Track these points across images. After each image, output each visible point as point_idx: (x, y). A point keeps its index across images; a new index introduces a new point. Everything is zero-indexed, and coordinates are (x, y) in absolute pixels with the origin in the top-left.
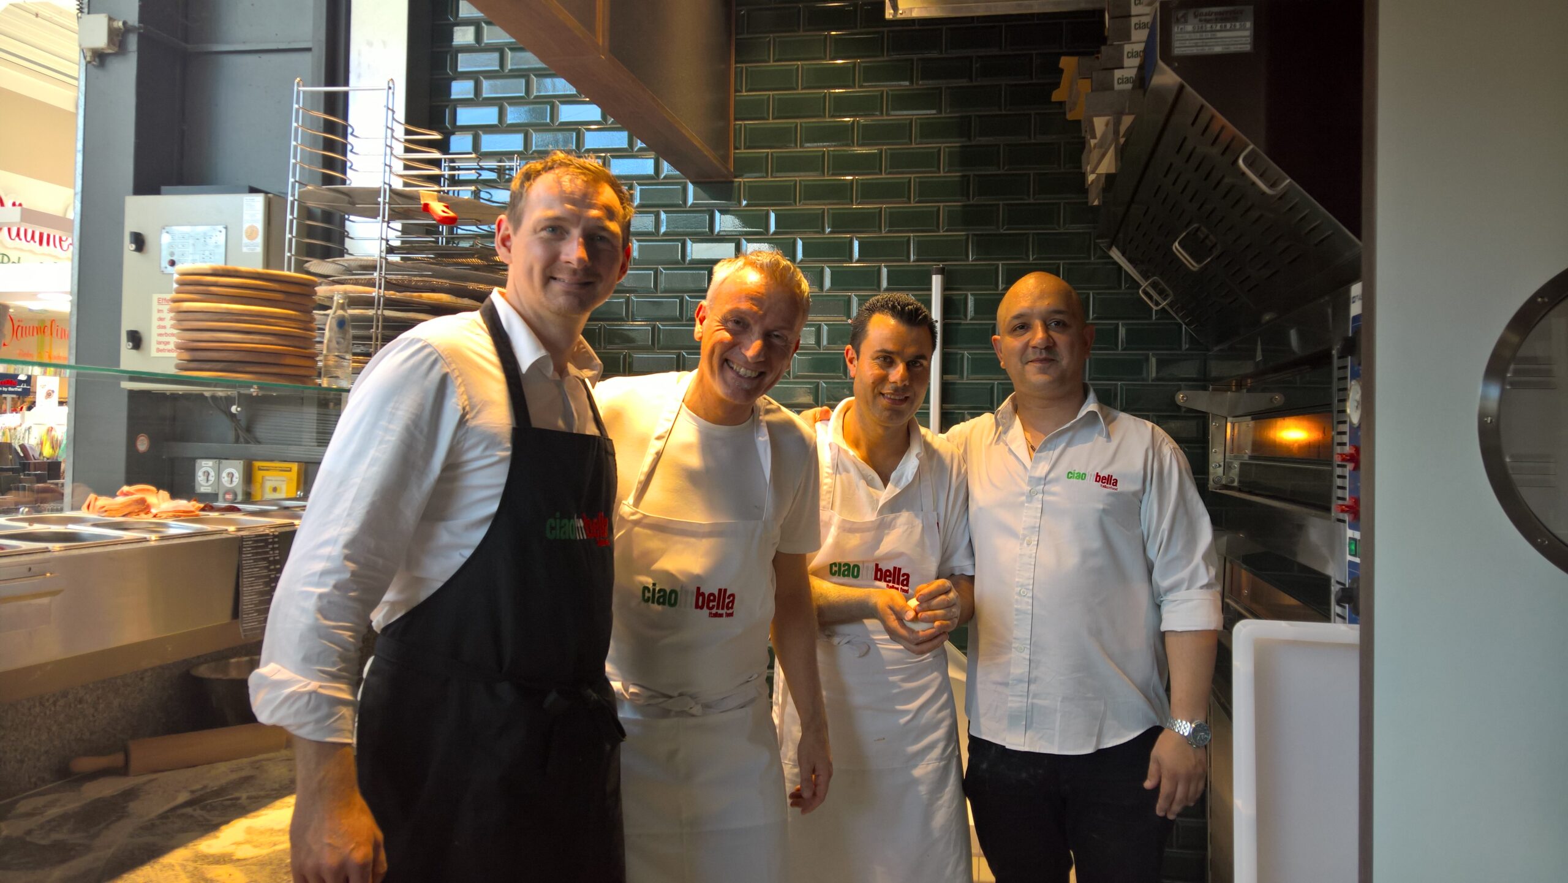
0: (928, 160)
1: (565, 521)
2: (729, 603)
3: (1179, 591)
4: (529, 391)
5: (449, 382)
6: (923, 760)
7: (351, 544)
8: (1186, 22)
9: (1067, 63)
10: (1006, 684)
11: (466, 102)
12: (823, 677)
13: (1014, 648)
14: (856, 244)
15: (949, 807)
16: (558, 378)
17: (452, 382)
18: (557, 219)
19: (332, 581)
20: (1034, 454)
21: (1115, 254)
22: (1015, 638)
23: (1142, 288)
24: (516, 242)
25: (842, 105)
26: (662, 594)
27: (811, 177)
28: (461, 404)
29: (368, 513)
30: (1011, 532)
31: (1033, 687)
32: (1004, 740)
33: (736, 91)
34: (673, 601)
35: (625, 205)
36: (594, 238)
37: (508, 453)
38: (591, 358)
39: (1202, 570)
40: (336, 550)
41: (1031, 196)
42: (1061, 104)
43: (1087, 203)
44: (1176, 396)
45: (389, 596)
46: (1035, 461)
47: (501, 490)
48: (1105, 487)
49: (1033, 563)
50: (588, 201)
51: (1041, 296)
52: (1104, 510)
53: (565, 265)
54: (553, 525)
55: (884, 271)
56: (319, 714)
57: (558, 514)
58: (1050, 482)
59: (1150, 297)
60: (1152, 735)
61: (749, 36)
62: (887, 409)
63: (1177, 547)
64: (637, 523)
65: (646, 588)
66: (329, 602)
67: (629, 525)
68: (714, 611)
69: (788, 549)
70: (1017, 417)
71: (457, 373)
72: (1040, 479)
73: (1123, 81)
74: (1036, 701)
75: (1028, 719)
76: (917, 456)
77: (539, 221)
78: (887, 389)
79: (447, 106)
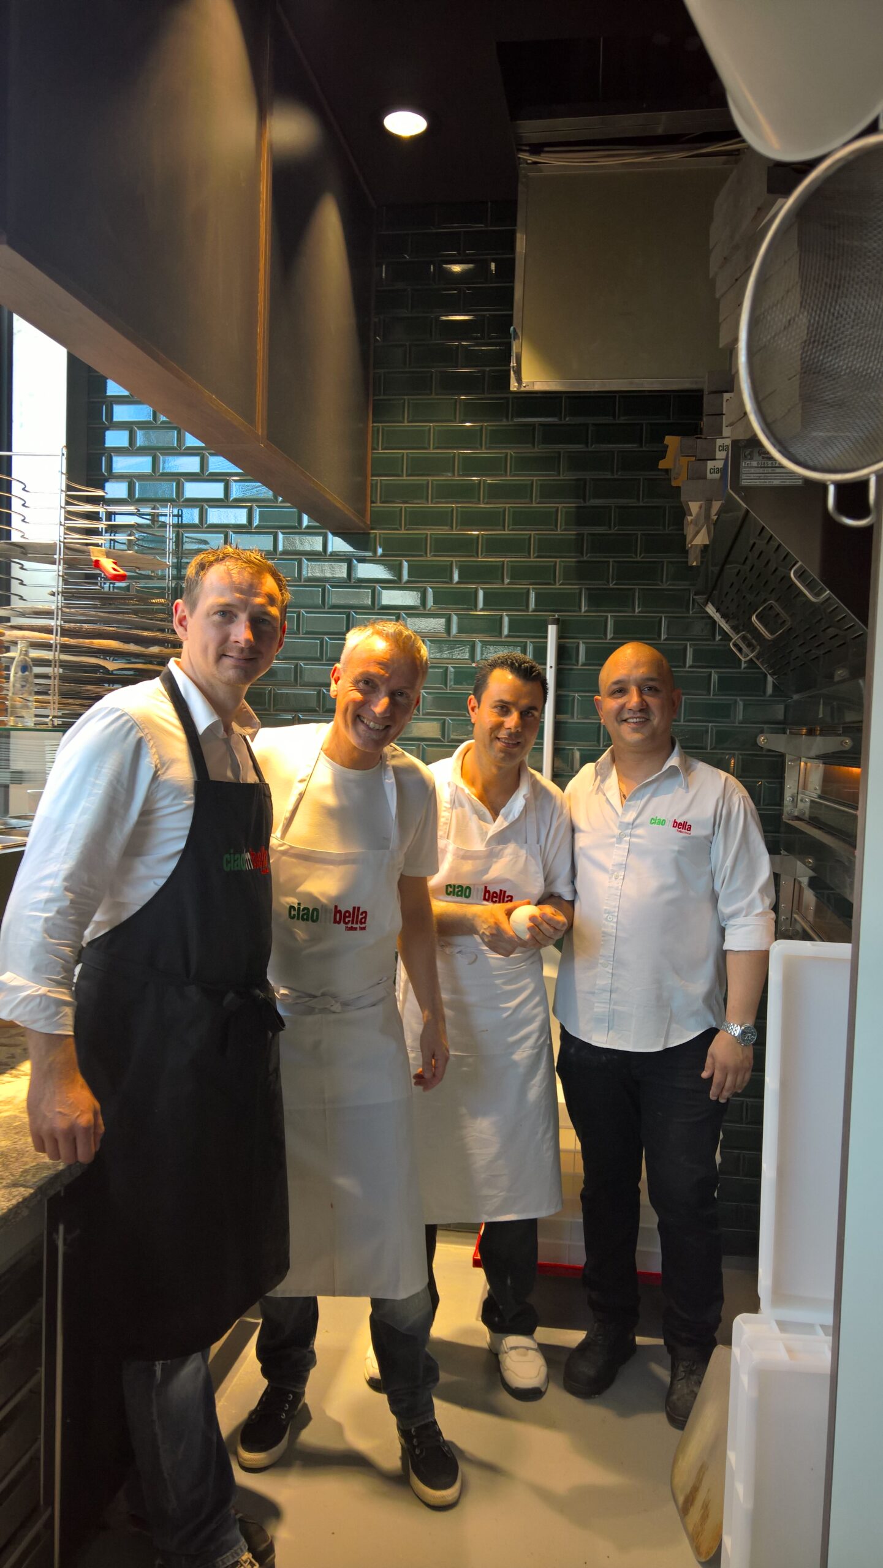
0: (546, 519)
1: (237, 856)
2: (362, 918)
3: (738, 918)
4: (205, 748)
5: (143, 744)
6: (519, 1048)
7: (70, 877)
8: (751, 459)
9: (670, 441)
10: (593, 993)
11: (120, 451)
12: (441, 979)
13: (601, 964)
14: (481, 594)
15: (540, 1087)
16: (226, 736)
17: (146, 744)
18: (228, 605)
19: (55, 907)
20: (625, 802)
21: (710, 609)
22: (601, 956)
23: (733, 640)
24: (190, 622)
25: (471, 465)
26: (306, 911)
27: (441, 531)
28: (154, 763)
29: (82, 852)
30: (602, 868)
31: (613, 996)
32: (591, 1039)
33: (373, 449)
34: (315, 918)
35: (283, 591)
36: (258, 622)
37: (192, 802)
38: (251, 717)
39: (758, 902)
40: (58, 883)
41: (638, 555)
42: (667, 471)
43: (687, 562)
44: (758, 739)
45: (98, 917)
46: (626, 809)
47: (187, 832)
48: (680, 832)
49: (619, 894)
50: (254, 590)
51: (637, 665)
52: (679, 852)
53: (234, 644)
54: (229, 860)
55: (506, 620)
56: (48, 1013)
57: (232, 851)
58: (637, 826)
59: (740, 650)
60: (710, 1034)
61: (386, 397)
62: (501, 751)
63: (738, 883)
64: (284, 853)
65: (292, 907)
66: (54, 924)
67: (278, 855)
68: (350, 925)
69: (412, 873)
70: (614, 767)
71: (149, 737)
72: (628, 824)
73: (714, 471)
74: (615, 1007)
75: (611, 1022)
76: (524, 796)
77: (213, 606)
78: (503, 734)
79: (103, 454)
